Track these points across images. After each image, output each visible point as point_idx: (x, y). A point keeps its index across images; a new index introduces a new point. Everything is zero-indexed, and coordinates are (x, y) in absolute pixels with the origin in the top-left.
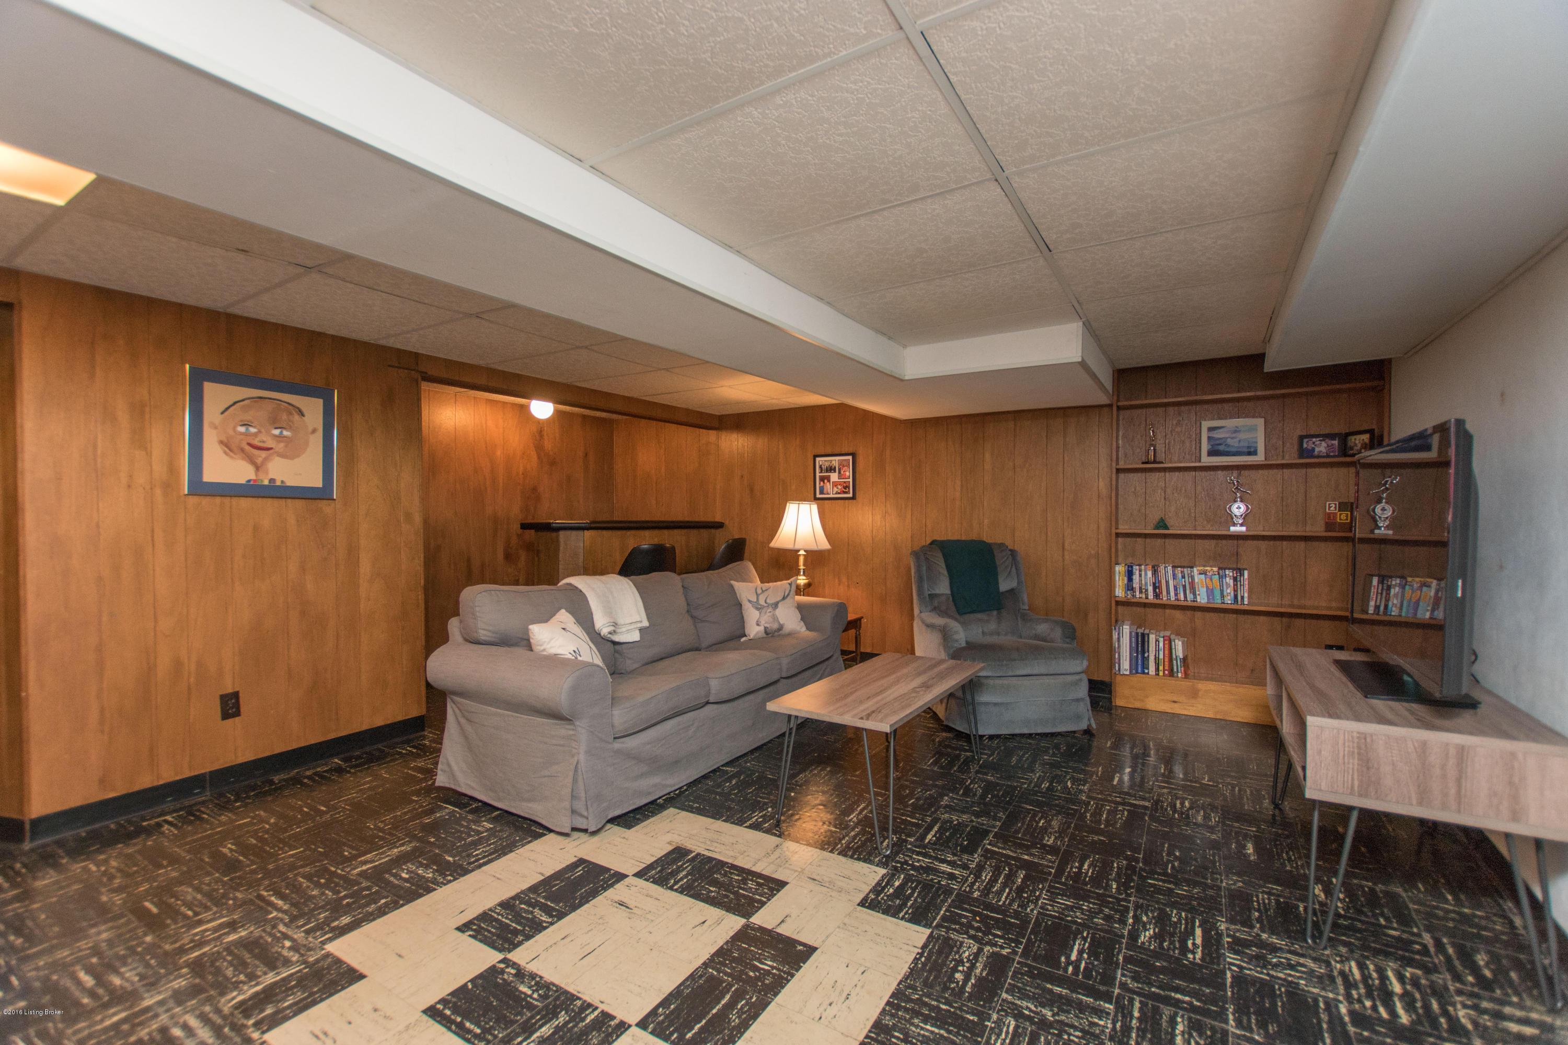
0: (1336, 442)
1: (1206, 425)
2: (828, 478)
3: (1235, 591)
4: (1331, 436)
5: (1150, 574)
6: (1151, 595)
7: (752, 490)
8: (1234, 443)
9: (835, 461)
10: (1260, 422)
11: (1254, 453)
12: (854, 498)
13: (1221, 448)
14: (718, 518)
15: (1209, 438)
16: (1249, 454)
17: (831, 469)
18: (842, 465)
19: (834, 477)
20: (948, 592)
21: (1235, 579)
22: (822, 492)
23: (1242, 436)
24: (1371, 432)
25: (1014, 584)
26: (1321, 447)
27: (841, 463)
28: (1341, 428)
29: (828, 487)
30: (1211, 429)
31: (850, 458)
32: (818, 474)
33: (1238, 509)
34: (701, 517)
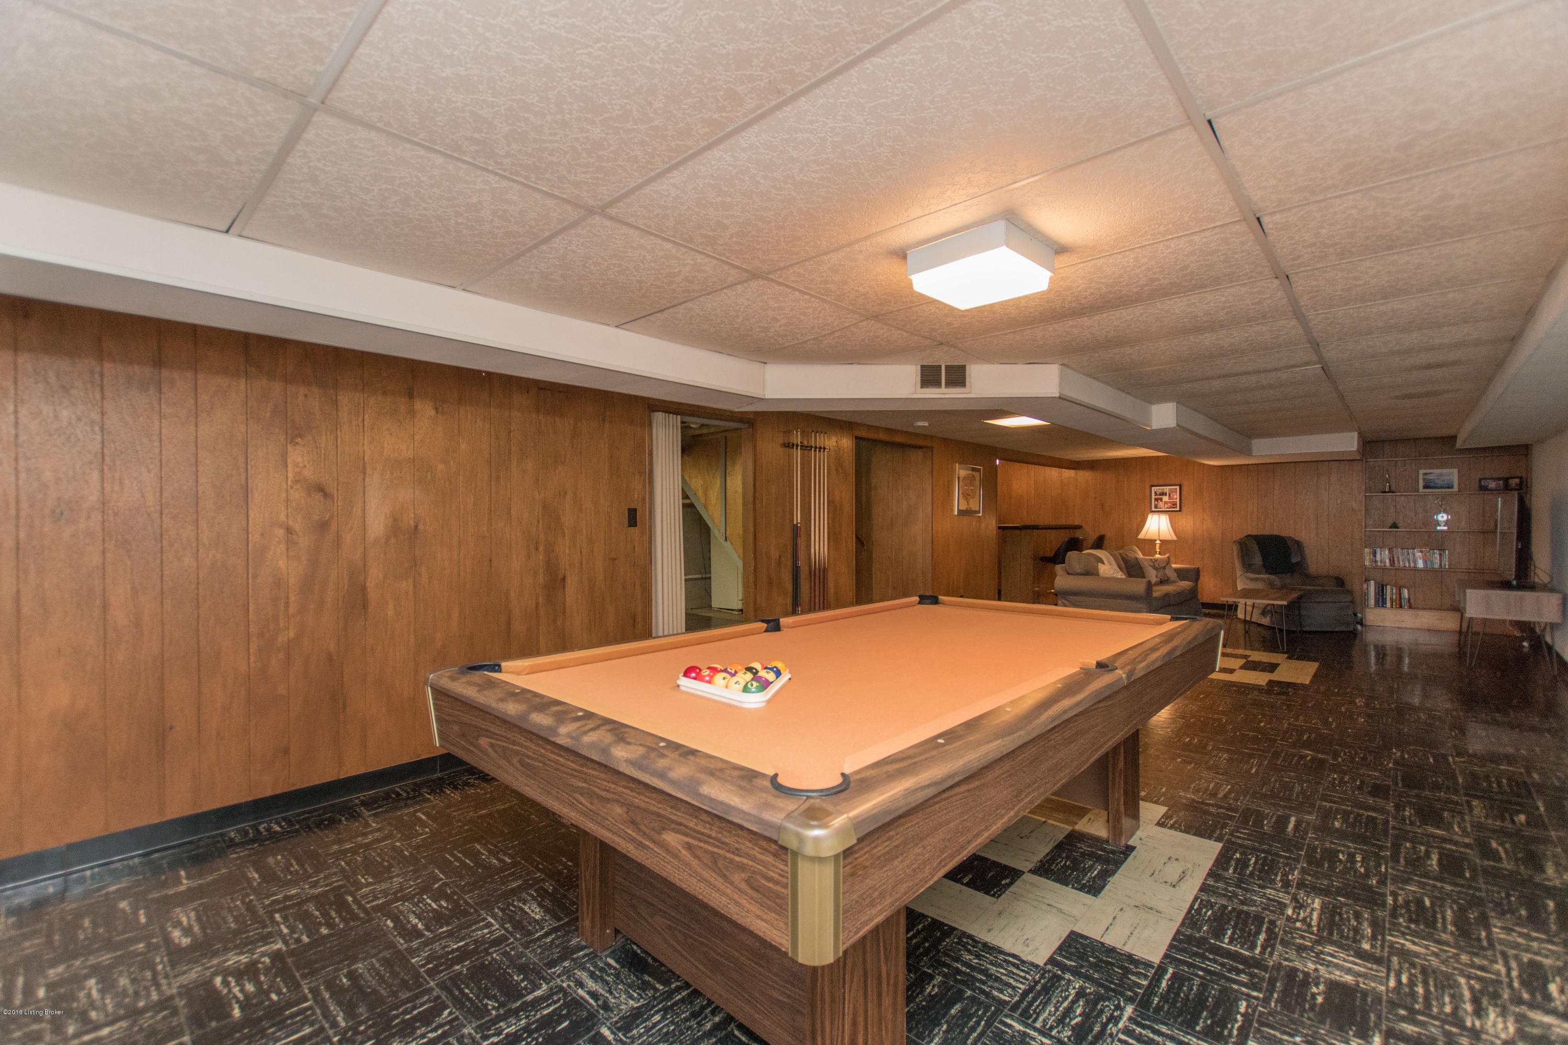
0: (1501, 482)
1: (1421, 472)
2: (1161, 499)
3: (1441, 561)
4: (1499, 479)
5: (1387, 552)
6: (1388, 564)
7: (1102, 506)
8: (1440, 483)
9: (1166, 489)
10: (1455, 471)
11: (1452, 487)
12: (1180, 511)
13: (1432, 484)
14: (1077, 523)
15: (1424, 479)
16: (1448, 488)
17: (1164, 494)
18: (1171, 491)
19: (1165, 498)
20: (1261, 563)
21: (1440, 555)
22: (1156, 507)
23: (1445, 478)
24: (1521, 478)
25: (1299, 559)
26: (1492, 485)
27: (1170, 490)
28: (1505, 474)
29: (1161, 504)
30: (1425, 474)
31: (1178, 487)
32: (1153, 497)
33: (1442, 517)
34: (1063, 521)
